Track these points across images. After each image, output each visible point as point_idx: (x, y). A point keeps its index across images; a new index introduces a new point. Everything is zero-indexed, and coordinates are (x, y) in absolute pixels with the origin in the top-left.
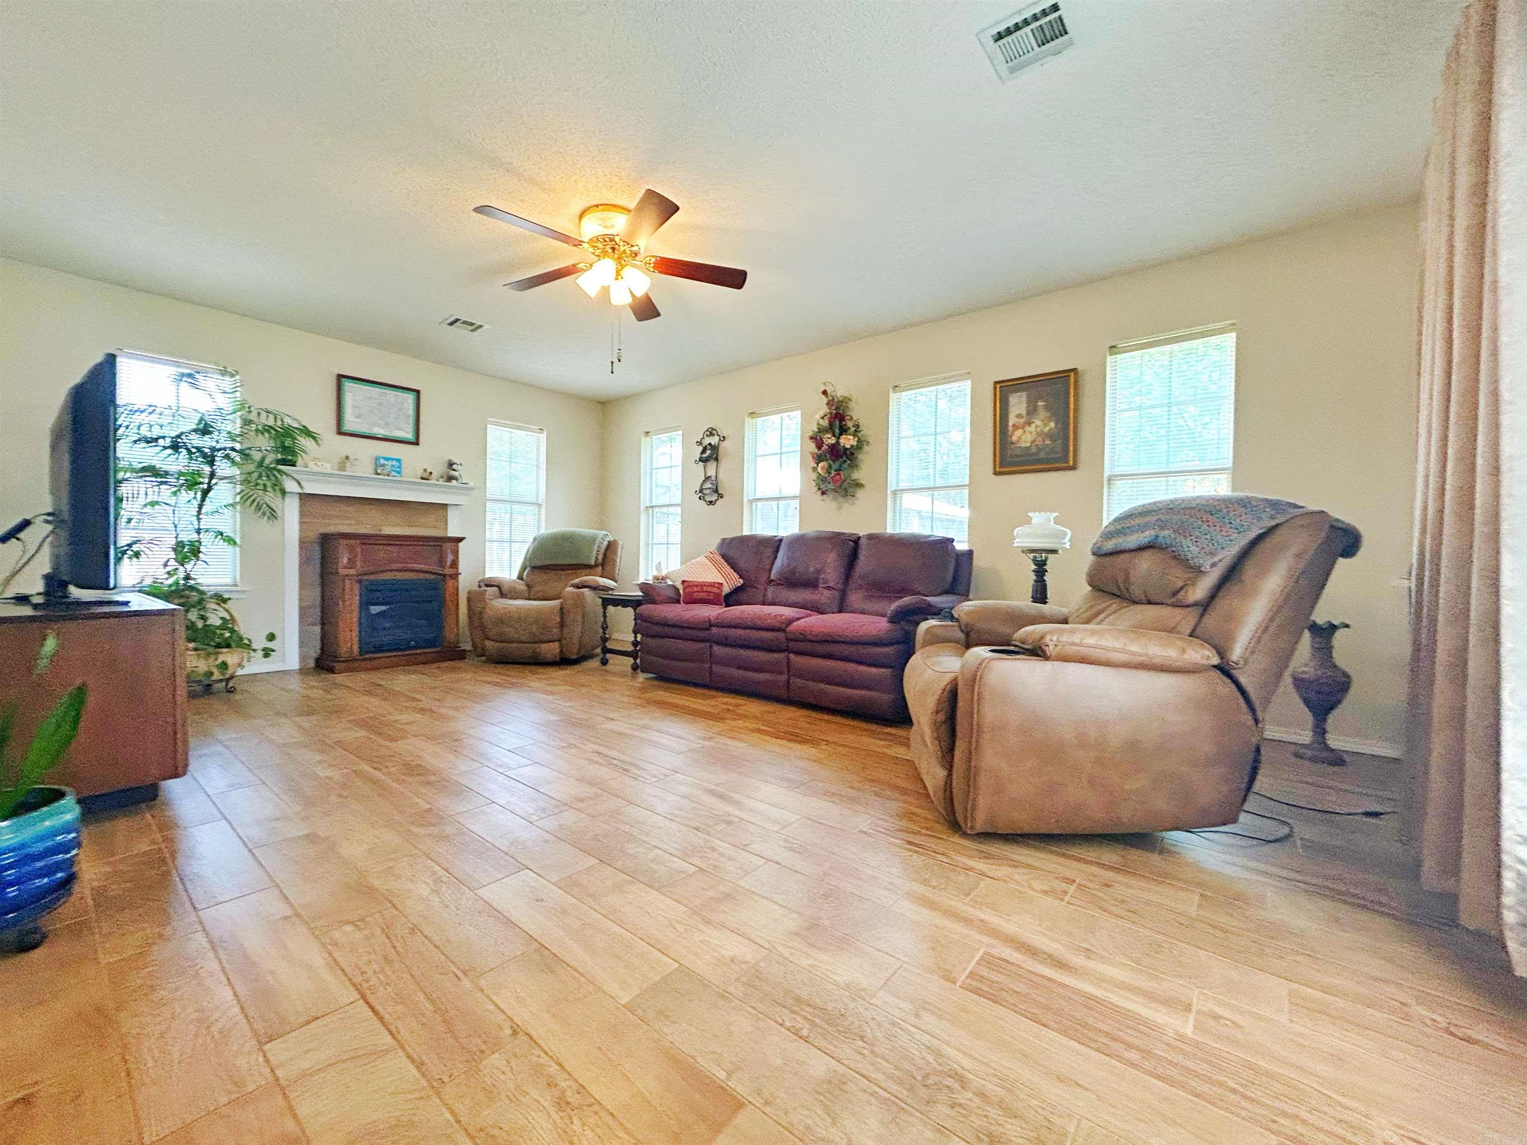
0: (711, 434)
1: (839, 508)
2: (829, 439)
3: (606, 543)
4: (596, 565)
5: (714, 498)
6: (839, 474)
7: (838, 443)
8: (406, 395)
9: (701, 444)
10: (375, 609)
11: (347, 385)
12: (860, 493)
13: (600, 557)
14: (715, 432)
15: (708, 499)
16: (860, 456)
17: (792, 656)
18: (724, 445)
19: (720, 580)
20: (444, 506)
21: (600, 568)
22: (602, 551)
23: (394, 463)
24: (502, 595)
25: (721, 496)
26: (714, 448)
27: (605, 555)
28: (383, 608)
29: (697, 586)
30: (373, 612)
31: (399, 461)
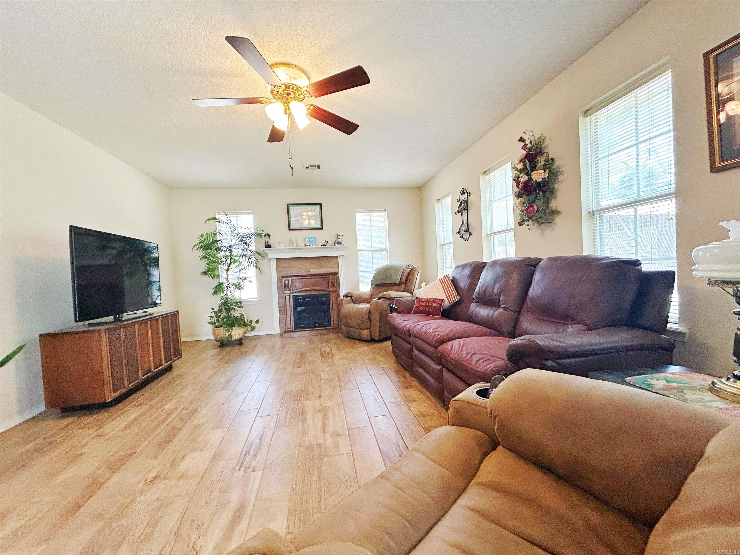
0: (464, 193)
1: (542, 235)
2: (524, 178)
3: (409, 270)
4: (400, 284)
5: (468, 236)
6: (531, 206)
7: (530, 179)
8: (316, 207)
9: (459, 201)
10: (299, 309)
11: (291, 208)
12: (558, 220)
13: (404, 279)
14: (465, 191)
15: (465, 237)
16: (556, 186)
17: (444, 370)
18: (471, 198)
19: (444, 298)
20: (337, 257)
21: (403, 286)
22: (406, 274)
23: (312, 239)
24: (354, 302)
25: (470, 234)
26: (466, 202)
27: (407, 278)
28: (303, 308)
29: (423, 301)
30: (299, 310)
31: (314, 238)
